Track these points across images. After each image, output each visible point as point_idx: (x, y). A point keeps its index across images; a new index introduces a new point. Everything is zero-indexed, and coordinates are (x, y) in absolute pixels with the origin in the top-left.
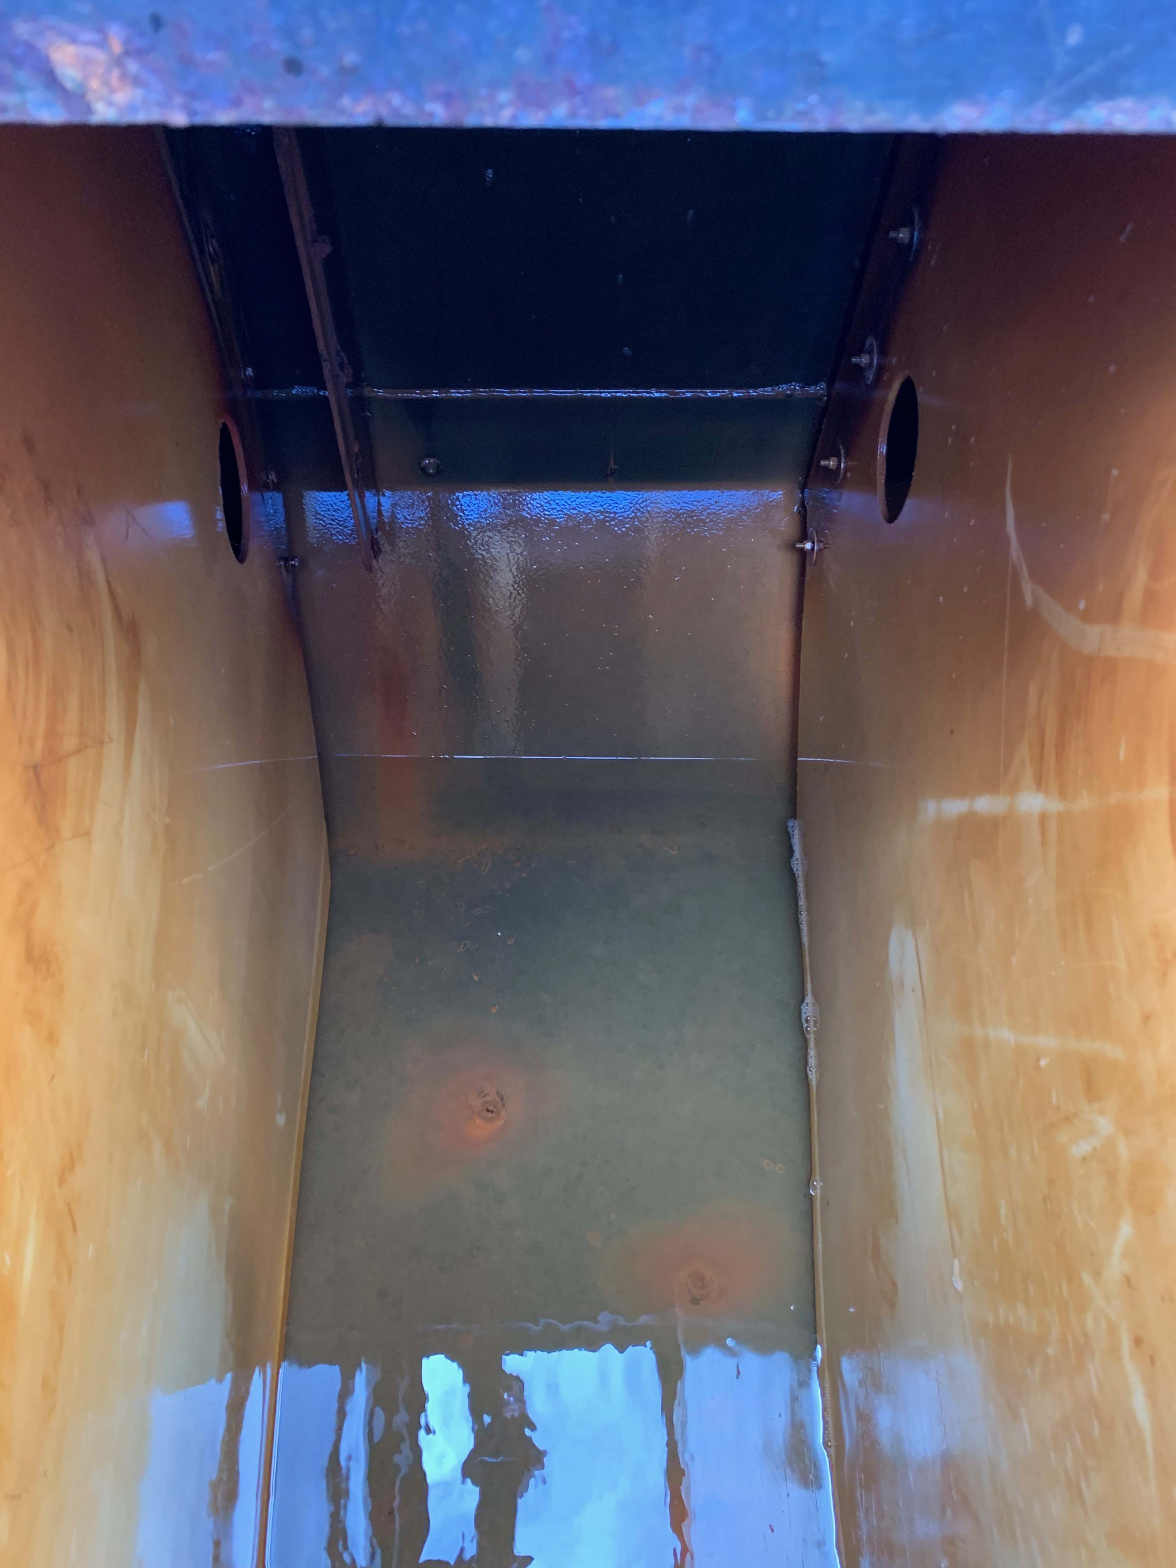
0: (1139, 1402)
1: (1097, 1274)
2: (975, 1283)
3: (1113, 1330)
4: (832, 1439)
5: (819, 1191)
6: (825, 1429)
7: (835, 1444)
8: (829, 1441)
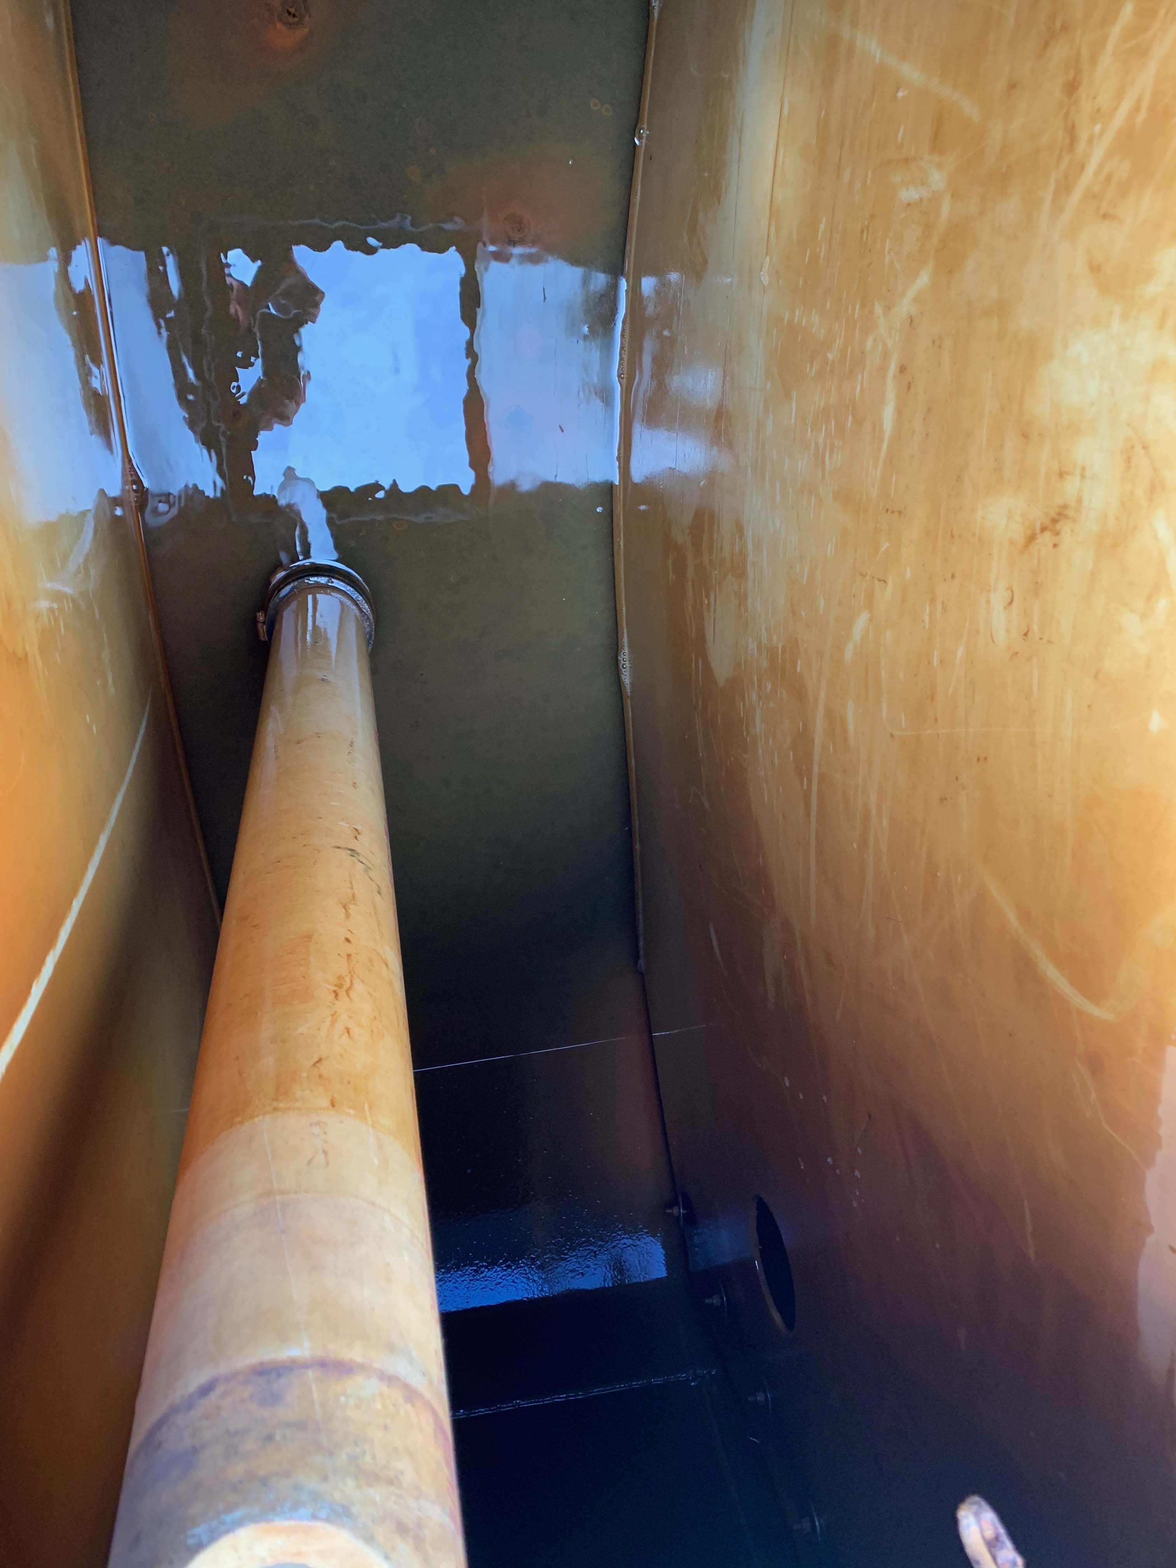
0: (888, 414)
1: (888, 308)
2: (780, 282)
3: (886, 355)
4: (625, 372)
5: (644, 141)
6: (620, 364)
7: (627, 376)
8: (623, 374)
